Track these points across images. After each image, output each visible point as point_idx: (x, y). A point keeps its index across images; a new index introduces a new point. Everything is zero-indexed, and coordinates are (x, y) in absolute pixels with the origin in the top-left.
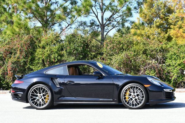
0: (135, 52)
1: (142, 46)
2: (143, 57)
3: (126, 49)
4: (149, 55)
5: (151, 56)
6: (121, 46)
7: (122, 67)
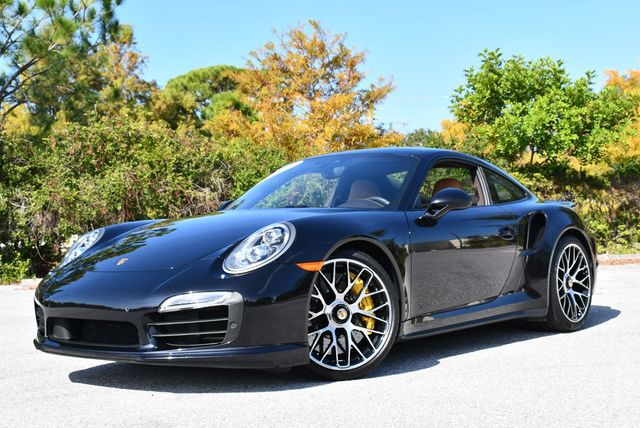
0: (152, 166)
1: (169, 150)
2: (177, 181)
3: (123, 157)
4: (190, 177)
5: (195, 181)
6: (109, 147)
7: (119, 208)
